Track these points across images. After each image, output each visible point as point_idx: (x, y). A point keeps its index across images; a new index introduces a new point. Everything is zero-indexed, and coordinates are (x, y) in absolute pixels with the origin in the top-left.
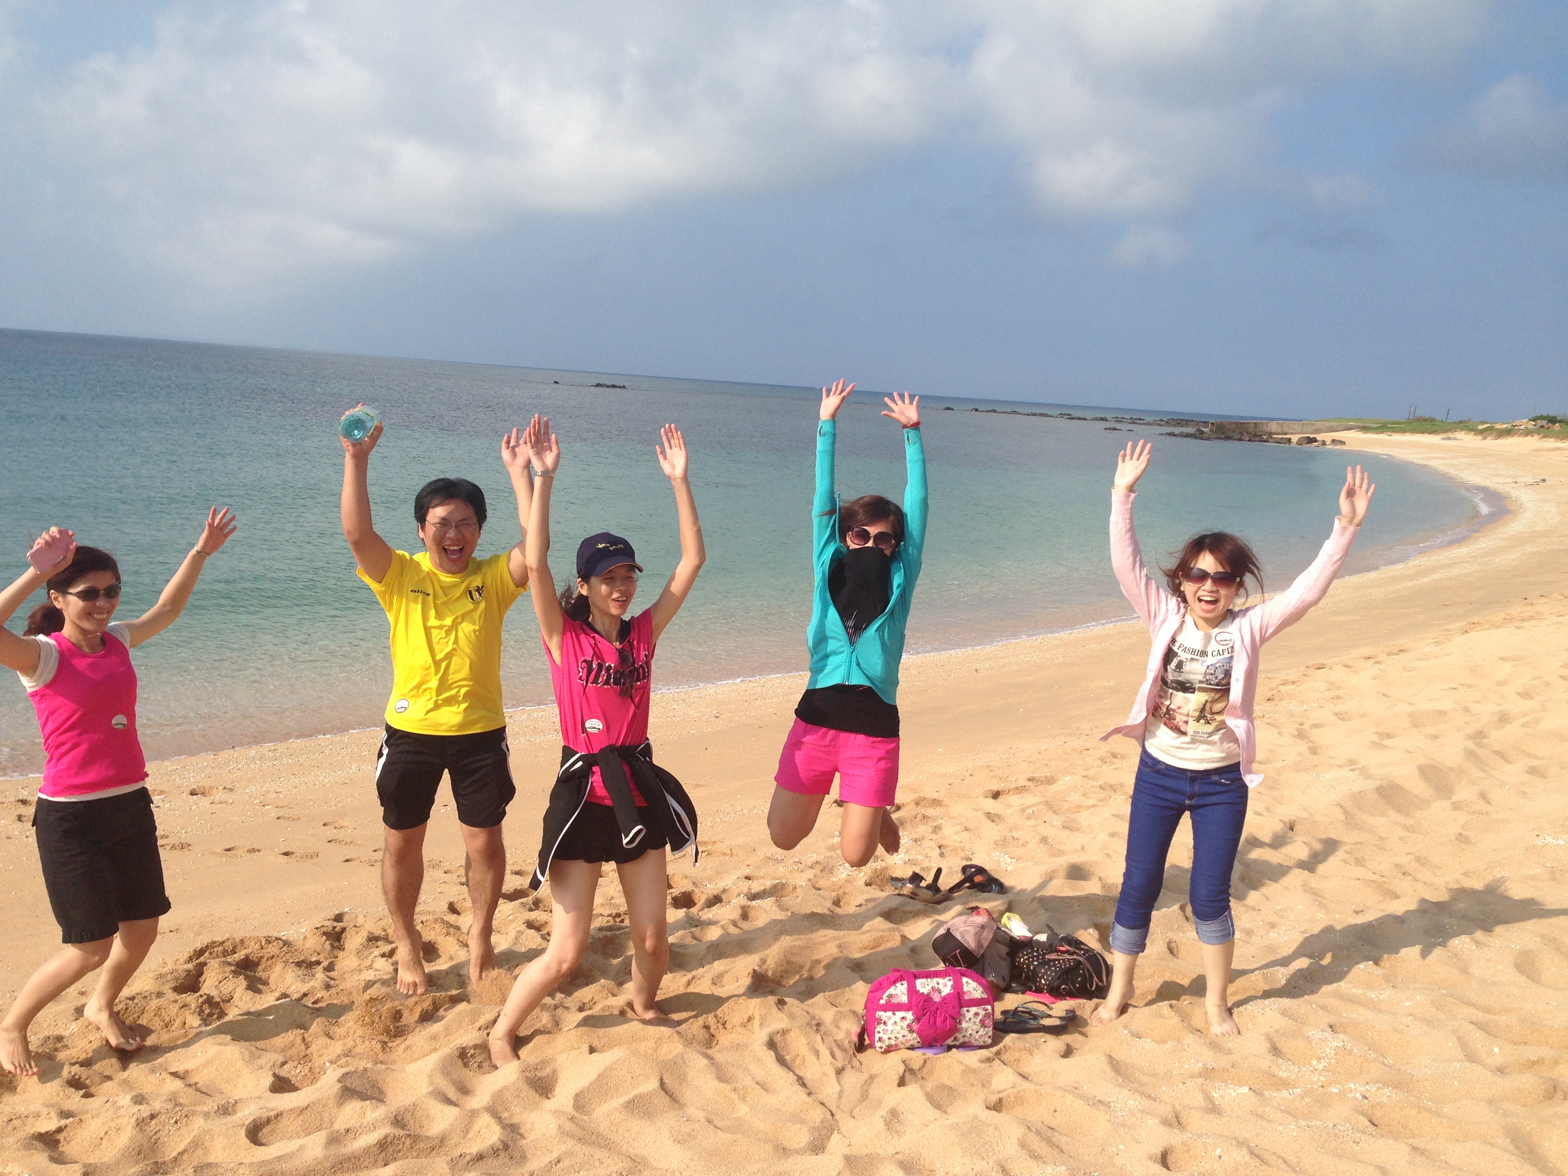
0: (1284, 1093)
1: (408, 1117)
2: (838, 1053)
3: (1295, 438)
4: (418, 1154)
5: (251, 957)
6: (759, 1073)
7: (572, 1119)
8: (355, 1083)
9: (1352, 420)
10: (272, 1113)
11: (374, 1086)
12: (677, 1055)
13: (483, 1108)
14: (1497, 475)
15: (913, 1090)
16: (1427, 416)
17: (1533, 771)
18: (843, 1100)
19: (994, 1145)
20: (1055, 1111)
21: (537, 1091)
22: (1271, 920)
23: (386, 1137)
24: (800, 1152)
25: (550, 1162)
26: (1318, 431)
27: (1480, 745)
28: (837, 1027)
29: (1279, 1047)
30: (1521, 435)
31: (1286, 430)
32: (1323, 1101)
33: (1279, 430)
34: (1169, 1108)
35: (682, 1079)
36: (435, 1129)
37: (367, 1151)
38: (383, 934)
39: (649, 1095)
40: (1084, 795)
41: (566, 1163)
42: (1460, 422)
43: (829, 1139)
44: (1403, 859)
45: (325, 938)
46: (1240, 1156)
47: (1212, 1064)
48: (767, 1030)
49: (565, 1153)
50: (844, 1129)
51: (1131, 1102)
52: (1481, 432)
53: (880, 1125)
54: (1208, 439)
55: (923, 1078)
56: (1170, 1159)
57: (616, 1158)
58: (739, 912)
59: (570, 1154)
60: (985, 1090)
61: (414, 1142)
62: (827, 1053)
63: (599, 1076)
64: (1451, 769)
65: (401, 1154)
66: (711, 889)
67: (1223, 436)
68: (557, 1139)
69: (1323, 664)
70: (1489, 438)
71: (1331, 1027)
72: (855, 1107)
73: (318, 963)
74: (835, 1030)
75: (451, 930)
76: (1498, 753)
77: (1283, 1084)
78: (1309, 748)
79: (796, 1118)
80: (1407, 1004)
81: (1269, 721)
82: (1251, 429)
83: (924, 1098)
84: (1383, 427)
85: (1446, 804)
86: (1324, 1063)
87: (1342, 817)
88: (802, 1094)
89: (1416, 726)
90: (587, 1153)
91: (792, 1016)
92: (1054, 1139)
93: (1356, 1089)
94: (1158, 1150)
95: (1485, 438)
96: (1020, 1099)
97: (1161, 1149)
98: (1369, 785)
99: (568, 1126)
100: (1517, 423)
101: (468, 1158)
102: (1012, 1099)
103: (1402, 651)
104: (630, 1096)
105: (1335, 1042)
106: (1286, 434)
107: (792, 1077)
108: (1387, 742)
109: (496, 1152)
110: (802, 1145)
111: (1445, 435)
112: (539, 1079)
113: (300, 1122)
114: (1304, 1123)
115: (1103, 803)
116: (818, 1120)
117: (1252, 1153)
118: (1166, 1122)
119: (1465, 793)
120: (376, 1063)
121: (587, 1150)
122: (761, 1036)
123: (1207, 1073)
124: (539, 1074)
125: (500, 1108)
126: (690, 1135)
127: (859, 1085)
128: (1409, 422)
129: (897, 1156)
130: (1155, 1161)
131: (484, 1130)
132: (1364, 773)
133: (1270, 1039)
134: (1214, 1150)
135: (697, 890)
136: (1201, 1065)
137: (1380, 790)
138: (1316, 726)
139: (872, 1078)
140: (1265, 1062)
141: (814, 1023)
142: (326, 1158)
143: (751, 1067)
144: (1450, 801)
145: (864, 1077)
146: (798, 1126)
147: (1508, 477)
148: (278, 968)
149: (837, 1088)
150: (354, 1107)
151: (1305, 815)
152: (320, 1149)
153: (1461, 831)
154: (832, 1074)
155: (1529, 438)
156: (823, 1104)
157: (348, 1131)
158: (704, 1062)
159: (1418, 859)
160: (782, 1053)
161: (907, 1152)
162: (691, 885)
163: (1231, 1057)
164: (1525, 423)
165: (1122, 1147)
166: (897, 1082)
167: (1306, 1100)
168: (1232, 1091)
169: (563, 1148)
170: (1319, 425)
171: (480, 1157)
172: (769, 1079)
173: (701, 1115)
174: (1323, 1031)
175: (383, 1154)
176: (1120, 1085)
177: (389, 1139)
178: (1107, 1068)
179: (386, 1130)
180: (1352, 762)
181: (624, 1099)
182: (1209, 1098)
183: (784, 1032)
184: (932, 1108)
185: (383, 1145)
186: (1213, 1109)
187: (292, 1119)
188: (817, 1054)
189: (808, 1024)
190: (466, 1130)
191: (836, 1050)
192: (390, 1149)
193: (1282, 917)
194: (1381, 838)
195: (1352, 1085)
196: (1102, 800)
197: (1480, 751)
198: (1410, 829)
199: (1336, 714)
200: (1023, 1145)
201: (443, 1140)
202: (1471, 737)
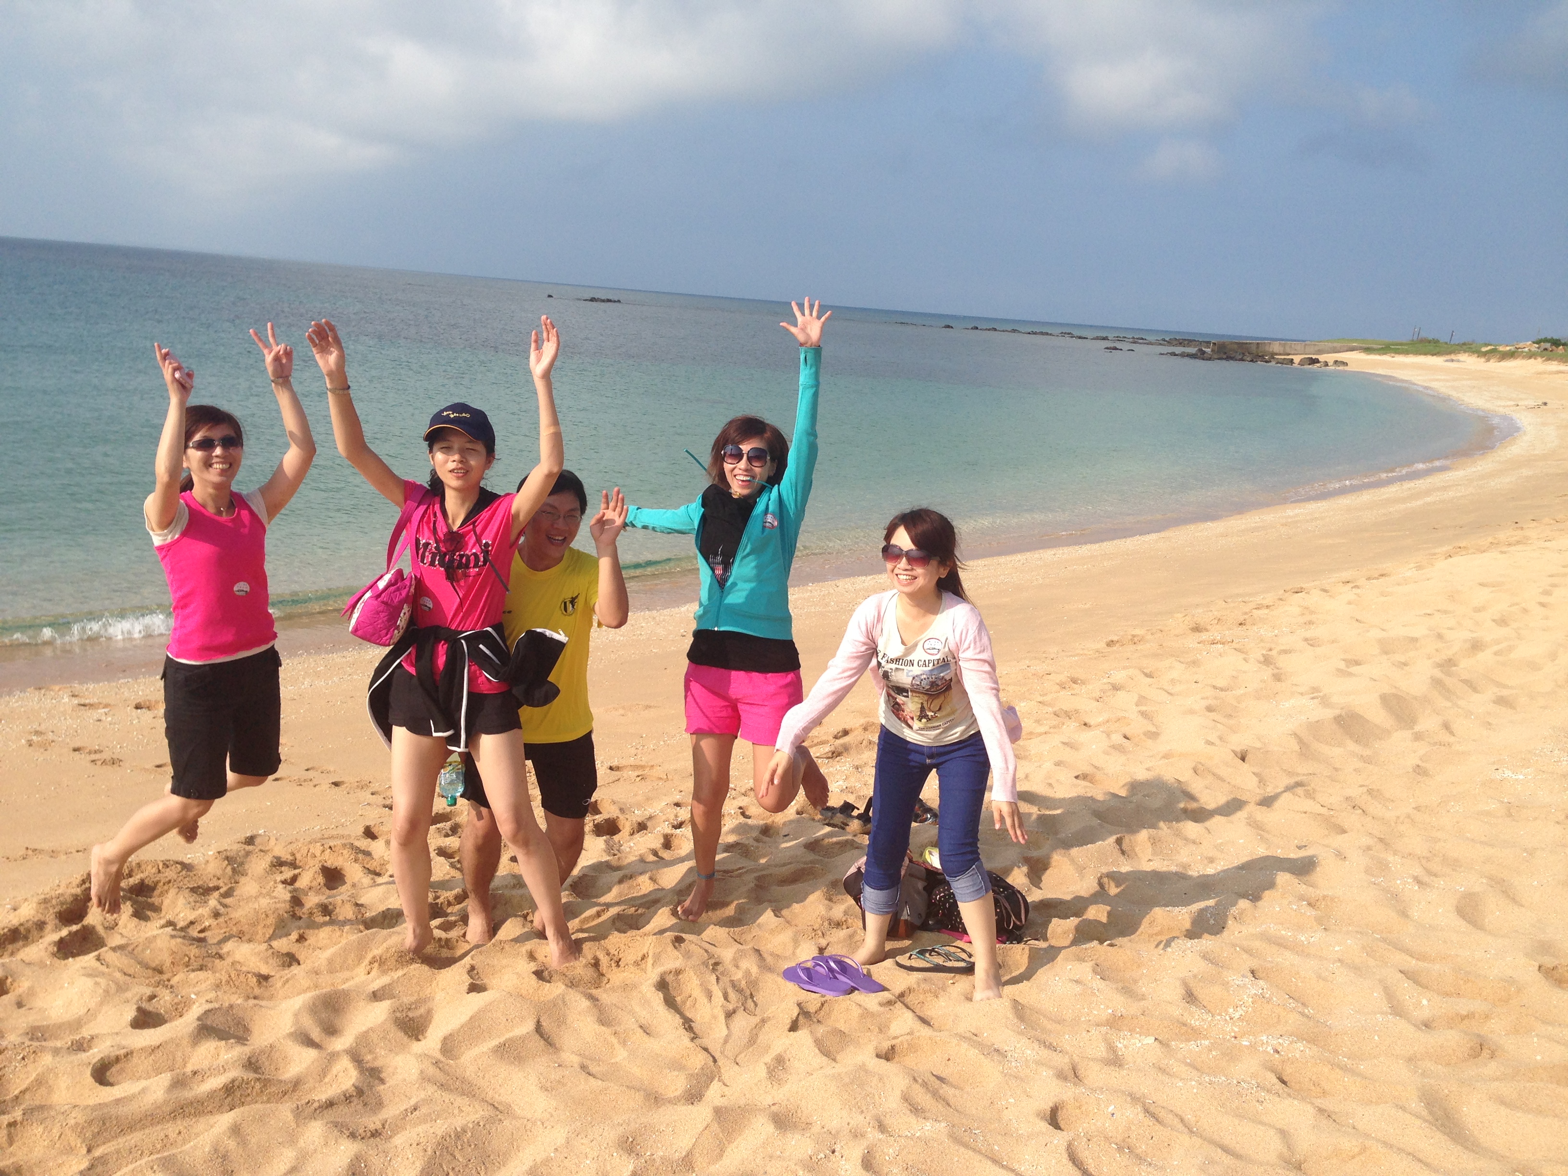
0: (1192, 1045)
1: (263, 1058)
2: (732, 995)
3: (1297, 359)
4: (269, 1099)
5: (146, 881)
6: (643, 1014)
7: (436, 1063)
8: (217, 1021)
9: (1356, 340)
10: (122, 1052)
11: (239, 1023)
12: (558, 996)
13: (344, 1051)
14: (1498, 398)
15: (803, 1035)
16: (1430, 338)
17: (1501, 701)
18: (728, 1046)
19: (877, 1097)
20: (949, 1060)
21: (406, 1033)
22: (1210, 855)
23: (233, 1081)
24: (673, 1101)
25: (406, 1110)
26: (1320, 352)
27: (1449, 674)
28: (737, 967)
29: (1195, 993)
30: (1524, 357)
31: (1288, 350)
32: (1231, 1054)
33: (1281, 350)
34: (1067, 1060)
35: (561, 1021)
36: (291, 1072)
37: (211, 1095)
38: (290, 858)
39: (523, 1038)
40: (1038, 721)
41: (424, 1110)
42: (1464, 344)
43: (708, 1087)
44: (1354, 792)
45: (226, 862)
46: (1134, 1113)
47: (1121, 1010)
48: (660, 969)
49: (423, 1100)
50: (725, 1077)
51: (1029, 1052)
52: (1485, 354)
53: (762, 1072)
54: (1210, 359)
55: (819, 1021)
56: (1061, 1117)
57: (477, 1106)
58: (662, 840)
59: (428, 1101)
60: (881, 1036)
61: (265, 1086)
62: (721, 995)
63: (471, 1019)
64: (1415, 698)
65: (249, 1099)
66: (639, 815)
67: (1225, 356)
68: (417, 1085)
69: (1302, 588)
70: (1492, 361)
71: (1253, 972)
72: (740, 1053)
73: (217, 888)
74: (734, 969)
75: (360, 856)
76: (1465, 682)
77: (1194, 1033)
78: (1273, 675)
79: (677, 1065)
80: (1337, 948)
81: (1237, 646)
82: (1253, 349)
83: (812, 1045)
84: (1386, 349)
85: (1407, 734)
86: (1240, 1012)
87: (1297, 748)
88: (685, 1038)
89: (1386, 653)
90: (447, 1101)
91: (688, 955)
92: (941, 1092)
93: (1268, 1042)
94: (1047, 1106)
95: (1488, 360)
96: (913, 1047)
97: (1051, 1105)
98: (1328, 714)
99: (431, 1071)
100: (1521, 345)
101: (316, 1105)
102: (906, 1046)
103: (1382, 575)
104: (502, 1040)
105: (1254, 988)
106: (1289, 354)
107: (678, 1020)
108: (1354, 669)
109: (347, 1098)
110: (678, 1093)
111: (1448, 357)
112: (410, 1019)
113: (151, 1061)
114: (1207, 1079)
115: (1055, 730)
116: (699, 1067)
117: (1147, 1111)
118: (1061, 1076)
119: (1428, 723)
120: (248, 997)
121: (447, 1097)
122: (653, 975)
123: (1115, 1022)
124: (411, 1015)
125: (364, 1051)
126: (559, 1082)
127: (748, 1029)
128: (1412, 343)
129: (773, 1108)
130: (1043, 1118)
131: (341, 1074)
132: (1325, 701)
133: (1185, 984)
134: (1107, 1107)
135: (621, 817)
136: (1110, 1011)
137: (1338, 719)
138: (1285, 652)
139: (763, 1021)
140: (1178, 1010)
141: (711, 962)
142: (166, 1102)
143: (637, 1009)
144: (1411, 731)
145: (755, 1020)
146: (676, 1073)
147: (1510, 400)
148: (172, 892)
149: (725, 1032)
150: (210, 1047)
151: (1258, 745)
152: (162, 1092)
153: (1419, 763)
154: (722, 1017)
155: (1532, 361)
156: (706, 1050)
157: (195, 1073)
158: (585, 1003)
159: (1370, 792)
160: (673, 993)
161: (784, 1104)
162: (618, 811)
163: (1142, 1003)
164: (1528, 346)
165: (1012, 1100)
166: (789, 1026)
167: (1214, 1053)
168: (1137, 1041)
169: (423, 1095)
170: (1322, 346)
171: (330, 1104)
172: (655, 1022)
173: (575, 1060)
174: (1243, 976)
175: (230, 1099)
176: (1021, 1033)
177: (236, 1083)
178: (1010, 1015)
179: (235, 1073)
180: (1315, 689)
181: (495, 1042)
182: (1112, 1049)
183: (678, 972)
184: (820, 1055)
185: (229, 1089)
186: (1115, 1060)
187: (143, 1058)
188: (709, 995)
189: (703, 963)
190: (324, 1072)
191: (730, 991)
192: (238, 1094)
193: (1222, 851)
194: (1336, 769)
195: (1264, 1038)
196: (1054, 727)
197: (1448, 681)
198: (1367, 760)
199: (1306, 640)
200: (906, 1098)
201: (297, 1084)
202: (1439, 665)
